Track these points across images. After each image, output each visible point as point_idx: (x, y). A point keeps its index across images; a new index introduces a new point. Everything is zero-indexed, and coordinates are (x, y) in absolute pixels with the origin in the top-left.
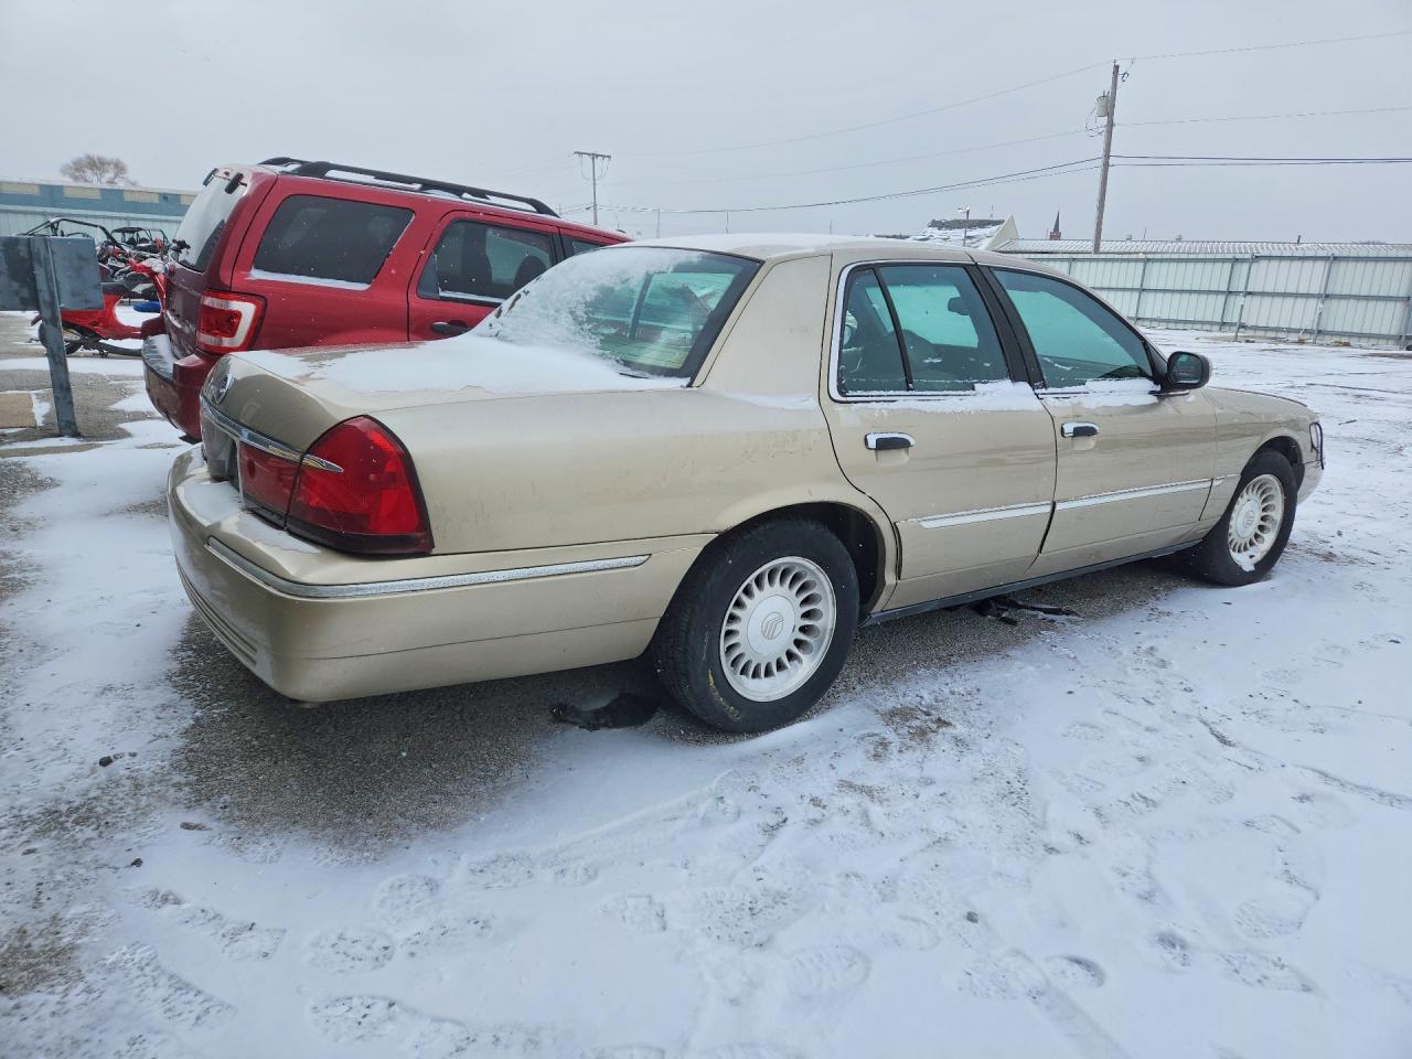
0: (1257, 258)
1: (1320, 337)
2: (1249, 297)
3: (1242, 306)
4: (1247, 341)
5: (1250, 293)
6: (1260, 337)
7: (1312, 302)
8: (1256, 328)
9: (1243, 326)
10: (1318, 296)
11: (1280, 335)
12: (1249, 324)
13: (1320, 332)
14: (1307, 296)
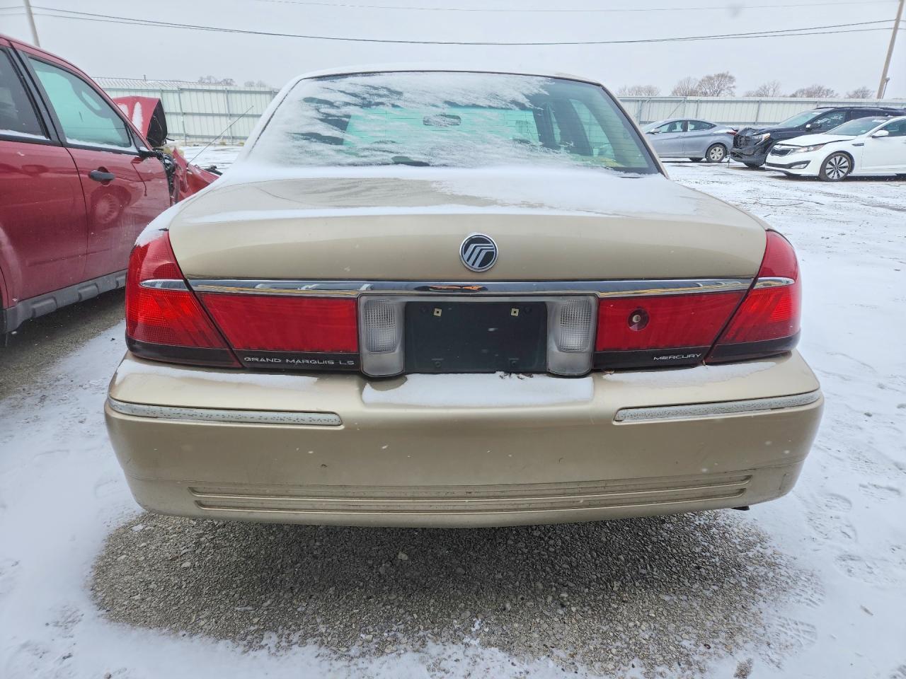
0: (182, 90)
1: (234, 141)
2: (185, 116)
3: (183, 122)
4: (195, 145)
5: (185, 114)
6: (200, 143)
7: (224, 119)
8: (196, 137)
9: (187, 136)
10: (225, 115)
11: (211, 140)
12: (192, 133)
13: (233, 138)
14: (220, 115)
